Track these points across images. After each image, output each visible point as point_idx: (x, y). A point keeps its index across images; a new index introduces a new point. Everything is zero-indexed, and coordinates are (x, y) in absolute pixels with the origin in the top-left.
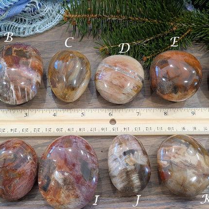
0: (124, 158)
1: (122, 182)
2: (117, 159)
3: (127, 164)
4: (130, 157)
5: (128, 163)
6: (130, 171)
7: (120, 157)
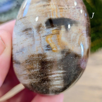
0: (46, 31)
1: (30, 77)
2: (30, 29)
3: (48, 46)
4: (58, 33)
5: (52, 45)
6: (50, 62)
7: (39, 27)
